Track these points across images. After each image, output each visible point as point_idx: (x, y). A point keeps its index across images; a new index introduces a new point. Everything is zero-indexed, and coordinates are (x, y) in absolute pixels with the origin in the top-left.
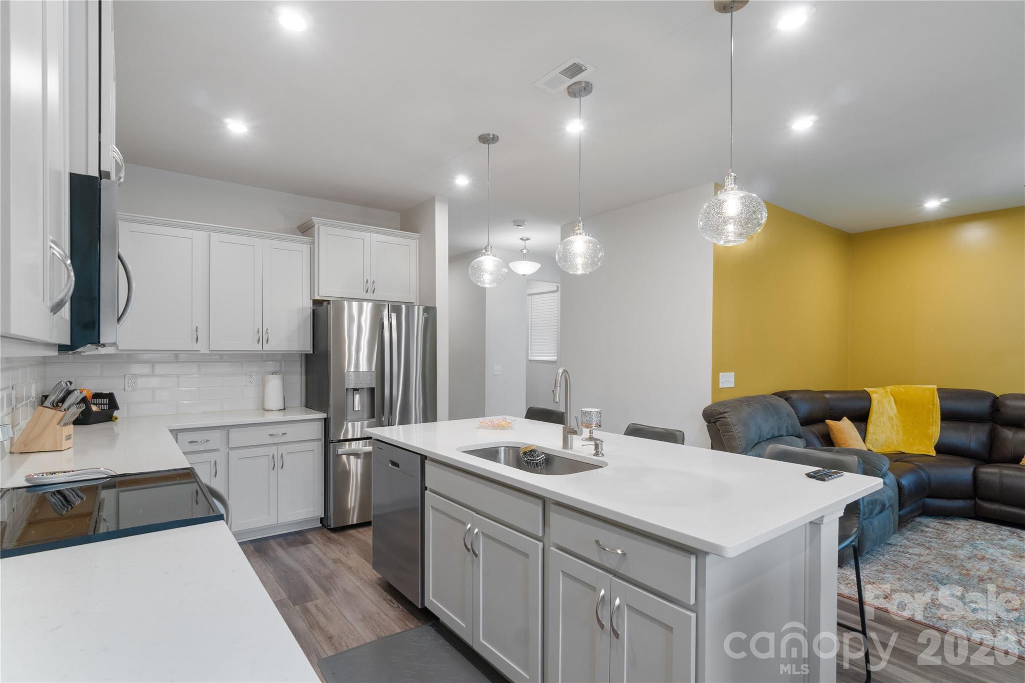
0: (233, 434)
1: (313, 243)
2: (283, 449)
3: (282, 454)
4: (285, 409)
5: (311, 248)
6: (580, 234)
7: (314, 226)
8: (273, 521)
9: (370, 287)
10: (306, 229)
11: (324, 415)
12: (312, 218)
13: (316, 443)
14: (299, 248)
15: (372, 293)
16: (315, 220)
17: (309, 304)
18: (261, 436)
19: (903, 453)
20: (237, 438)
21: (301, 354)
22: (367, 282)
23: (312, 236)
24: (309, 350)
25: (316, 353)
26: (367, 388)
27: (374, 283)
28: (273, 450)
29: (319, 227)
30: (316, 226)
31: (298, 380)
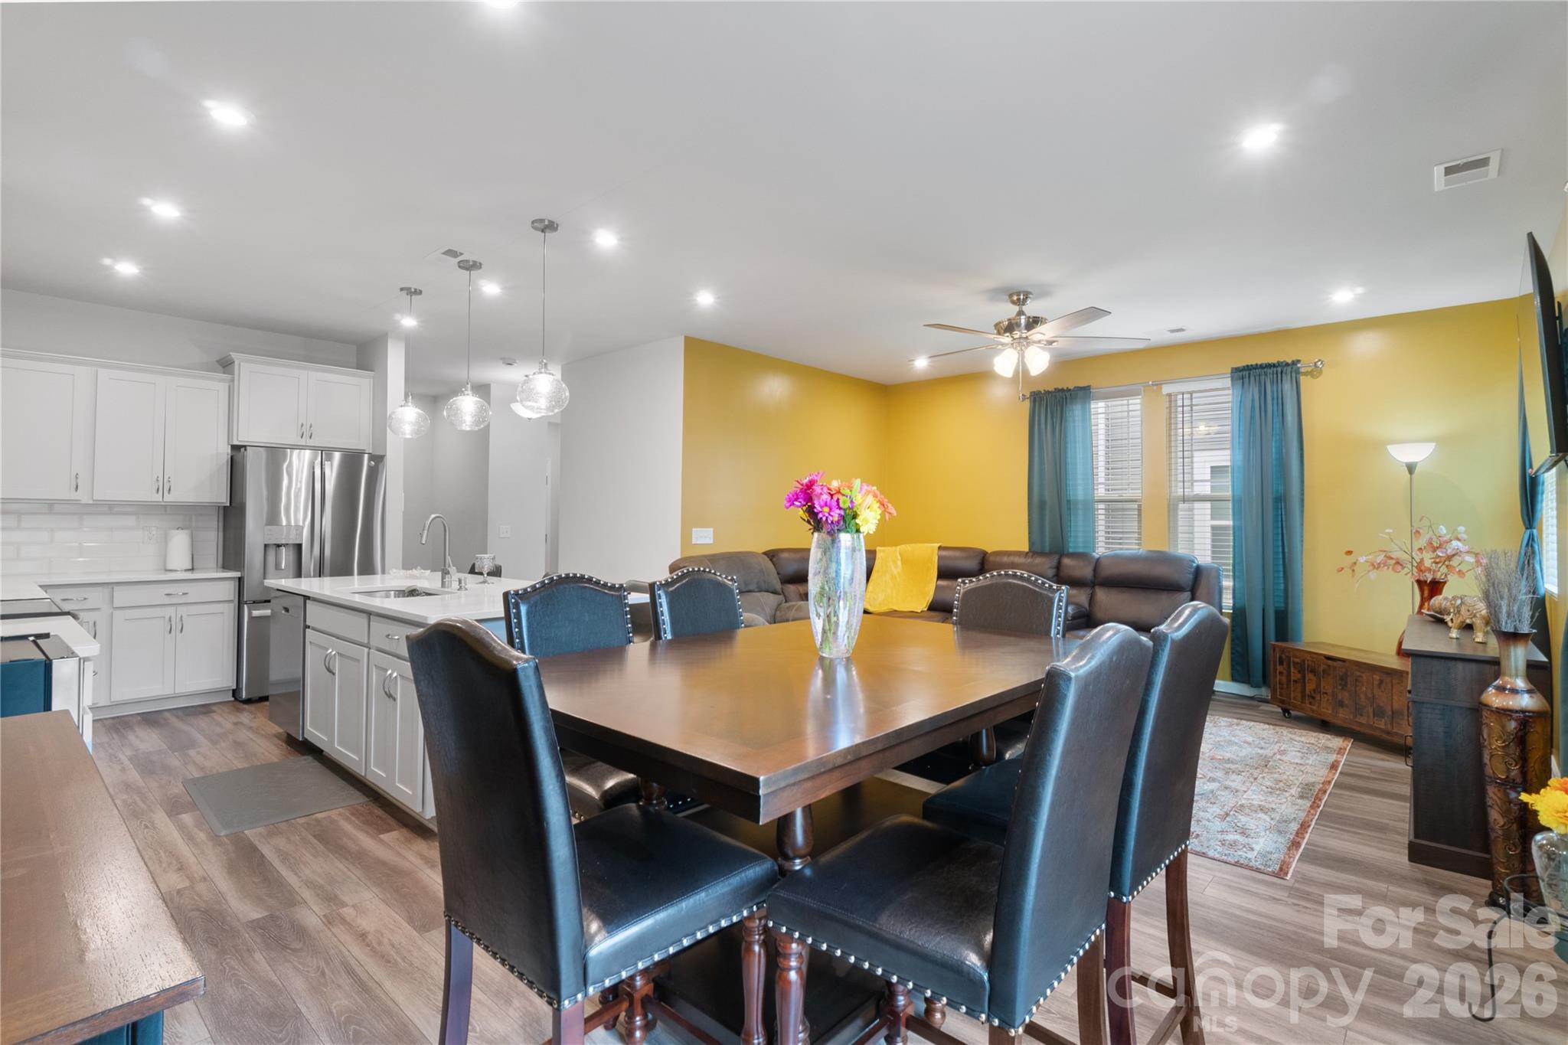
0: (119, 592)
1: (233, 381)
2: (183, 611)
3: (181, 617)
4: (193, 569)
5: (229, 387)
6: (468, 395)
7: (234, 362)
8: (168, 691)
9: (305, 431)
10: (226, 365)
11: (238, 574)
12: (231, 353)
13: (226, 605)
14: (215, 387)
15: (308, 438)
16: (234, 355)
17: (227, 451)
18: (157, 595)
19: (896, 611)
20: (122, 596)
21: (219, 507)
22: (302, 425)
23: (232, 373)
24: (225, 501)
25: (233, 504)
26: (294, 544)
27: (311, 426)
28: (170, 612)
29: (240, 365)
30: (236, 363)
31: (212, 537)
